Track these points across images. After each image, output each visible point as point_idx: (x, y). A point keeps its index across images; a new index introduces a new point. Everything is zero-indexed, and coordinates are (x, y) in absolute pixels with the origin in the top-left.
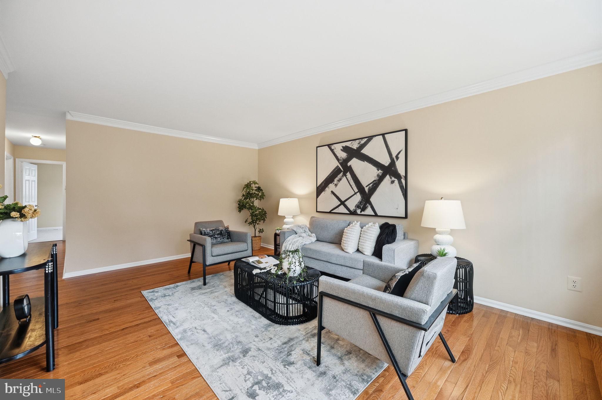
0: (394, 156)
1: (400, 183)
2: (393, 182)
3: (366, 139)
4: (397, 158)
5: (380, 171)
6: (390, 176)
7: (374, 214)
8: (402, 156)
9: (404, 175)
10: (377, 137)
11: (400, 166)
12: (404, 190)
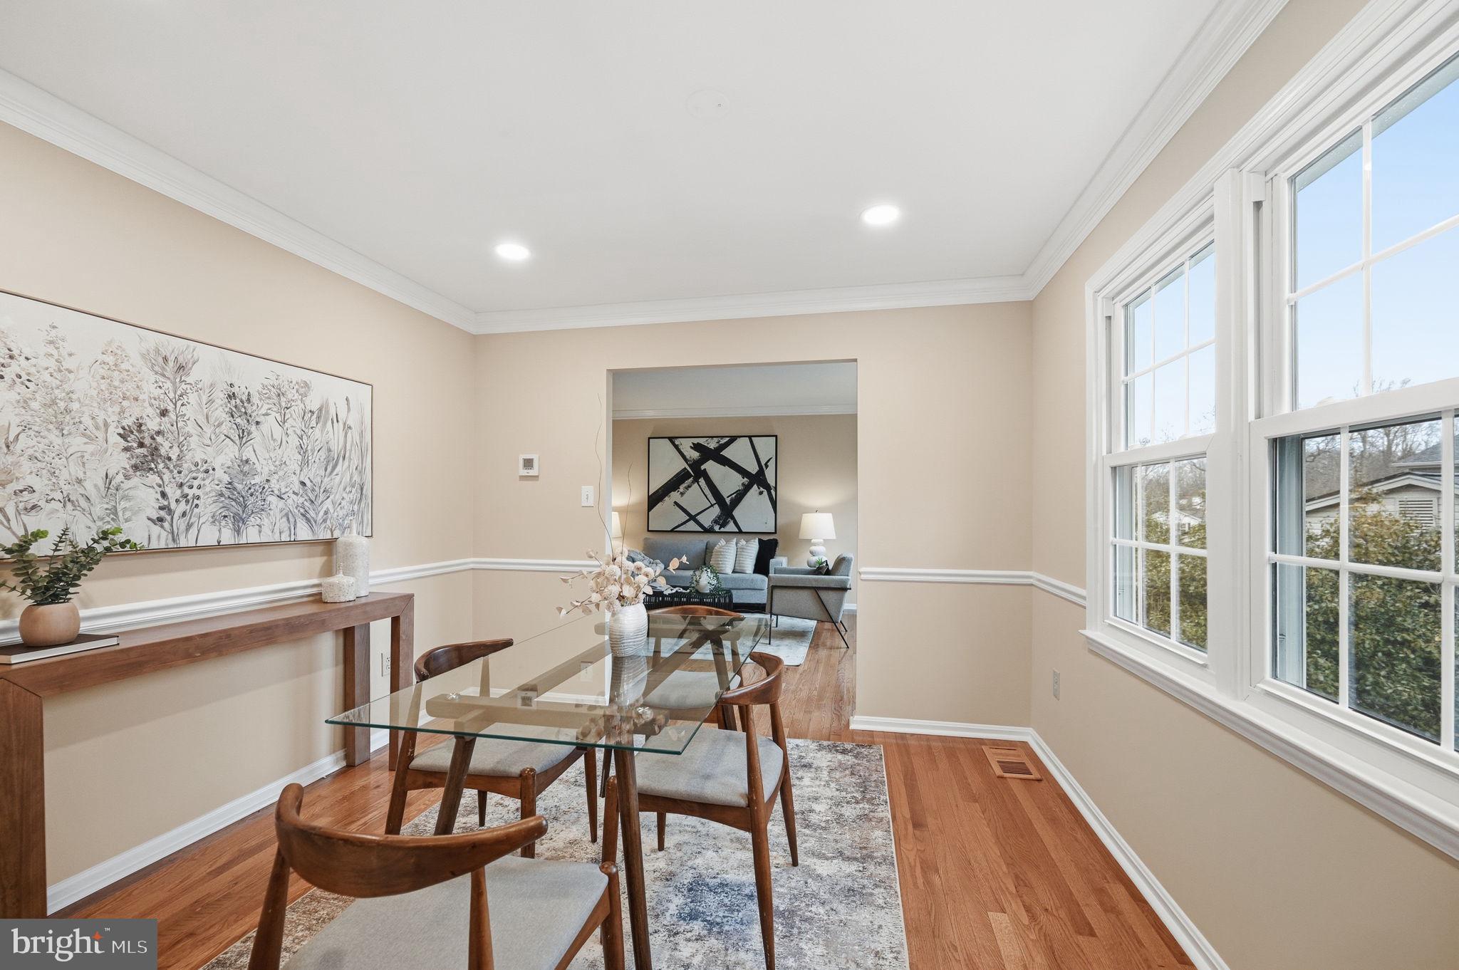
0: (763, 463)
1: (770, 495)
2: (761, 493)
3: (727, 439)
4: (766, 465)
5: (746, 479)
6: (758, 484)
7: (737, 531)
8: (772, 464)
9: (774, 485)
10: (741, 438)
11: (769, 475)
12: (774, 503)
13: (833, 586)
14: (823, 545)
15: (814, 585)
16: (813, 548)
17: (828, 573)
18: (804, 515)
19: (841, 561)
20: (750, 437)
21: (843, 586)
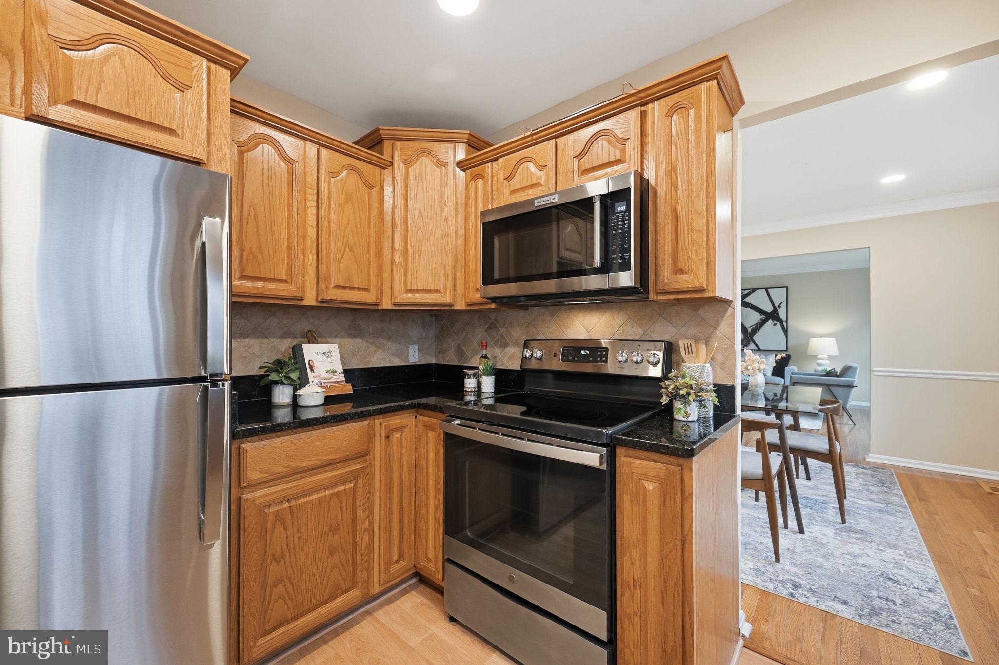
0: (776, 305)
1: (782, 326)
2: (775, 325)
3: (749, 291)
4: (779, 307)
5: (763, 316)
6: (772, 319)
7: (757, 349)
8: (784, 306)
9: (786, 320)
10: (759, 290)
11: (782, 313)
12: (786, 331)
13: (841, 384)
14: (827, 359)
15: (827, 383)
16: (819, 361)
17: (836, 376)
18: (811, 339)
19: (846, 370)
20: (766, 289)
21: (850, 384)
